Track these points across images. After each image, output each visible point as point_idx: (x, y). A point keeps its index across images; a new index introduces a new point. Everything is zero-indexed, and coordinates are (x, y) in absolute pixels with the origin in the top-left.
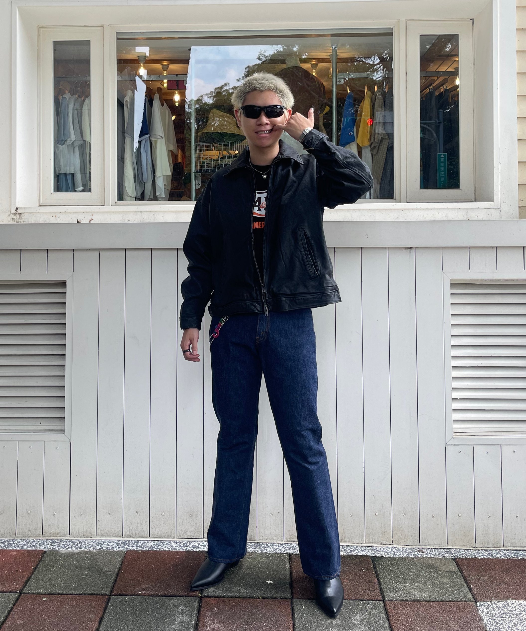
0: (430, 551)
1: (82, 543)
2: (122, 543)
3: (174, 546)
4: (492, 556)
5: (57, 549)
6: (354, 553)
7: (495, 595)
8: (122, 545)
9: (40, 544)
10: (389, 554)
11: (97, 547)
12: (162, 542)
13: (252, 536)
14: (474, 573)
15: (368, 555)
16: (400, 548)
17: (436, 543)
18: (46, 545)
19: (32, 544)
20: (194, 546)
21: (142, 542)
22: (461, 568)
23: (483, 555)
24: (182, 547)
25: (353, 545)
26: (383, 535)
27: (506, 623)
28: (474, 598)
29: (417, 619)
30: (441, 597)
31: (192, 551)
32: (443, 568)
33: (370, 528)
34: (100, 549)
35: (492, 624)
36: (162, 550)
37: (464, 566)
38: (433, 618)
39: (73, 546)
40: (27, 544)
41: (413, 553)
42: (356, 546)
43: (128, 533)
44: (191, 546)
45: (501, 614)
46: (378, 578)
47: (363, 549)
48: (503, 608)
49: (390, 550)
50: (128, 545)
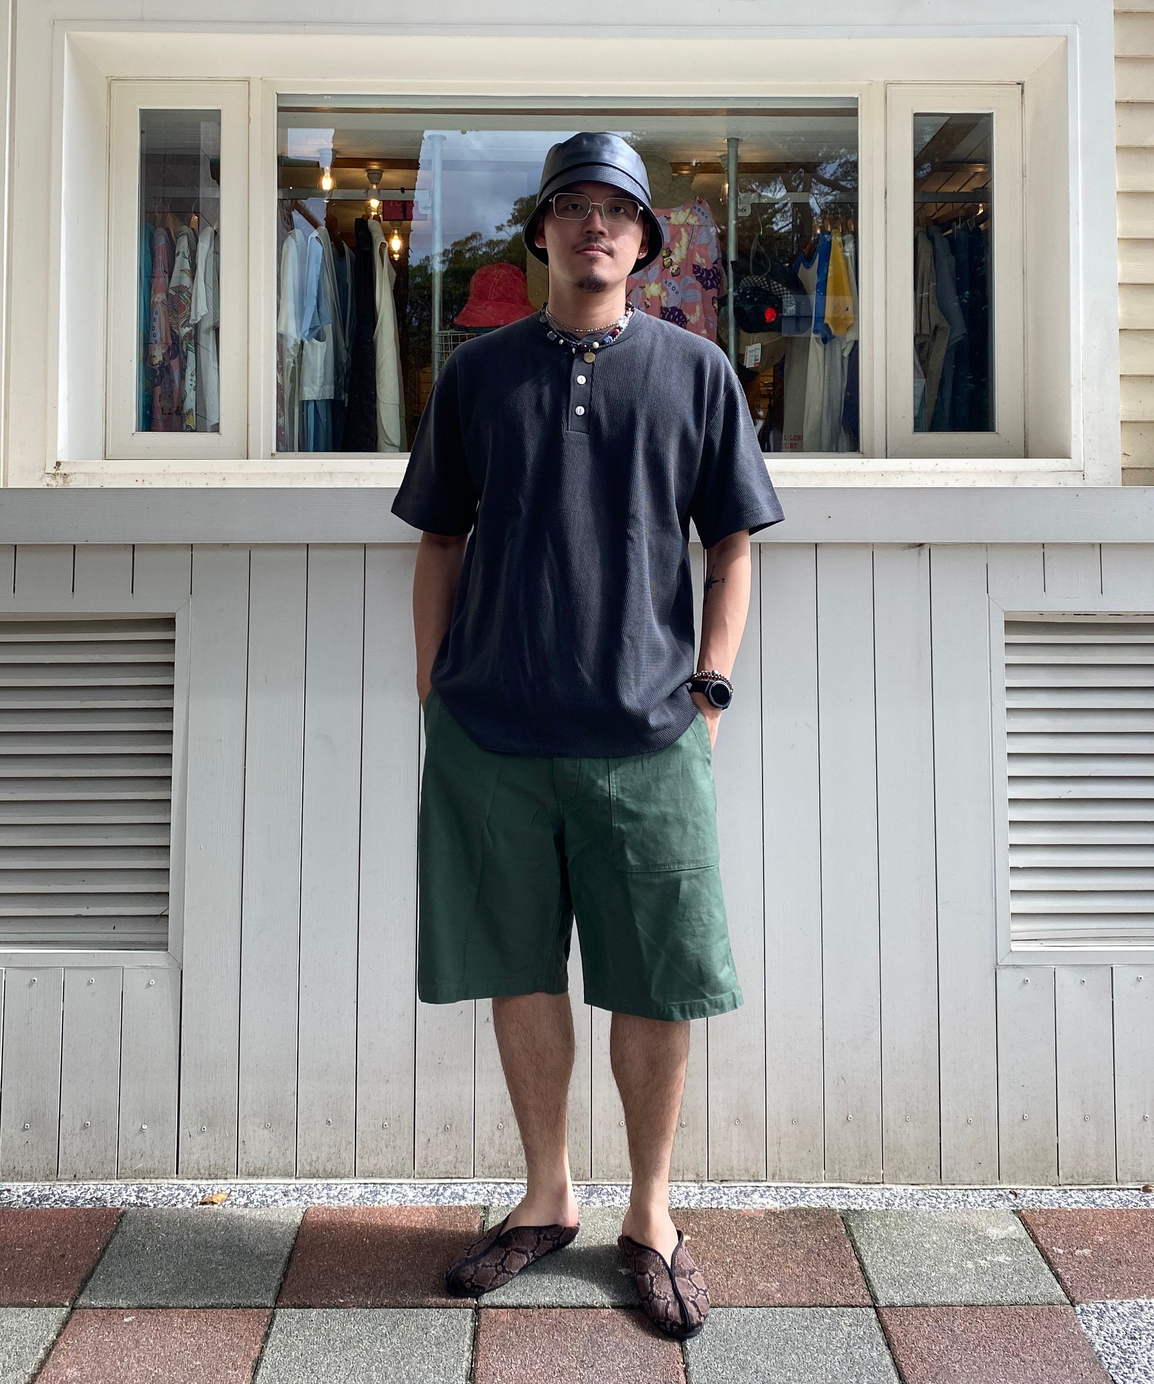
0: (964, 1195)
1: (205, 1191)
2: (294, 1190)
3: (411, 1194)
4: (1094, 1202)
5: (151, 1204)
6: (802, 1204)
7: (1111, 1288)
8: (296, 1195)
9: (112, 1195)
10: (877, 1203)
11: (240, 1199)
12: (383, 1186)
13: (581, 1171)
14: (1061, 1241)
15: (831, 1206)
16: (899, 1190)
17: (975, 1178)
18: (125, 1197)
19: (95, 1195)
20: (454, 1196)
21: (339, 1187)
22: (1032, 1231)
23: (1076, 1202)
24: (428, 1196)
25: (799, 1185)
26: (863, 1163)
27: (1145, 1350)
28: (1068, 1297)
29: (951, 1347)
30: (998, 1296)
31: (451, 1207)
32: (994, 1232)
33: (836, 1147)
34: (246, 1205)
35: (1114, 1354)
36: (385, 1204)
37: (1038, 1225)
38: (986, 1342)
39: (187, 1197)
40: (83, 1195)
41: (928, 1201)
42: (805, 1188)
43: (308, 1168)
44: (447, 1194)
45: (1129, 1330)
46: (858, 1257)
47: (820, 1195)
48: (1132, 1318)
49: (878, 1195)
50: (308, 1195)
